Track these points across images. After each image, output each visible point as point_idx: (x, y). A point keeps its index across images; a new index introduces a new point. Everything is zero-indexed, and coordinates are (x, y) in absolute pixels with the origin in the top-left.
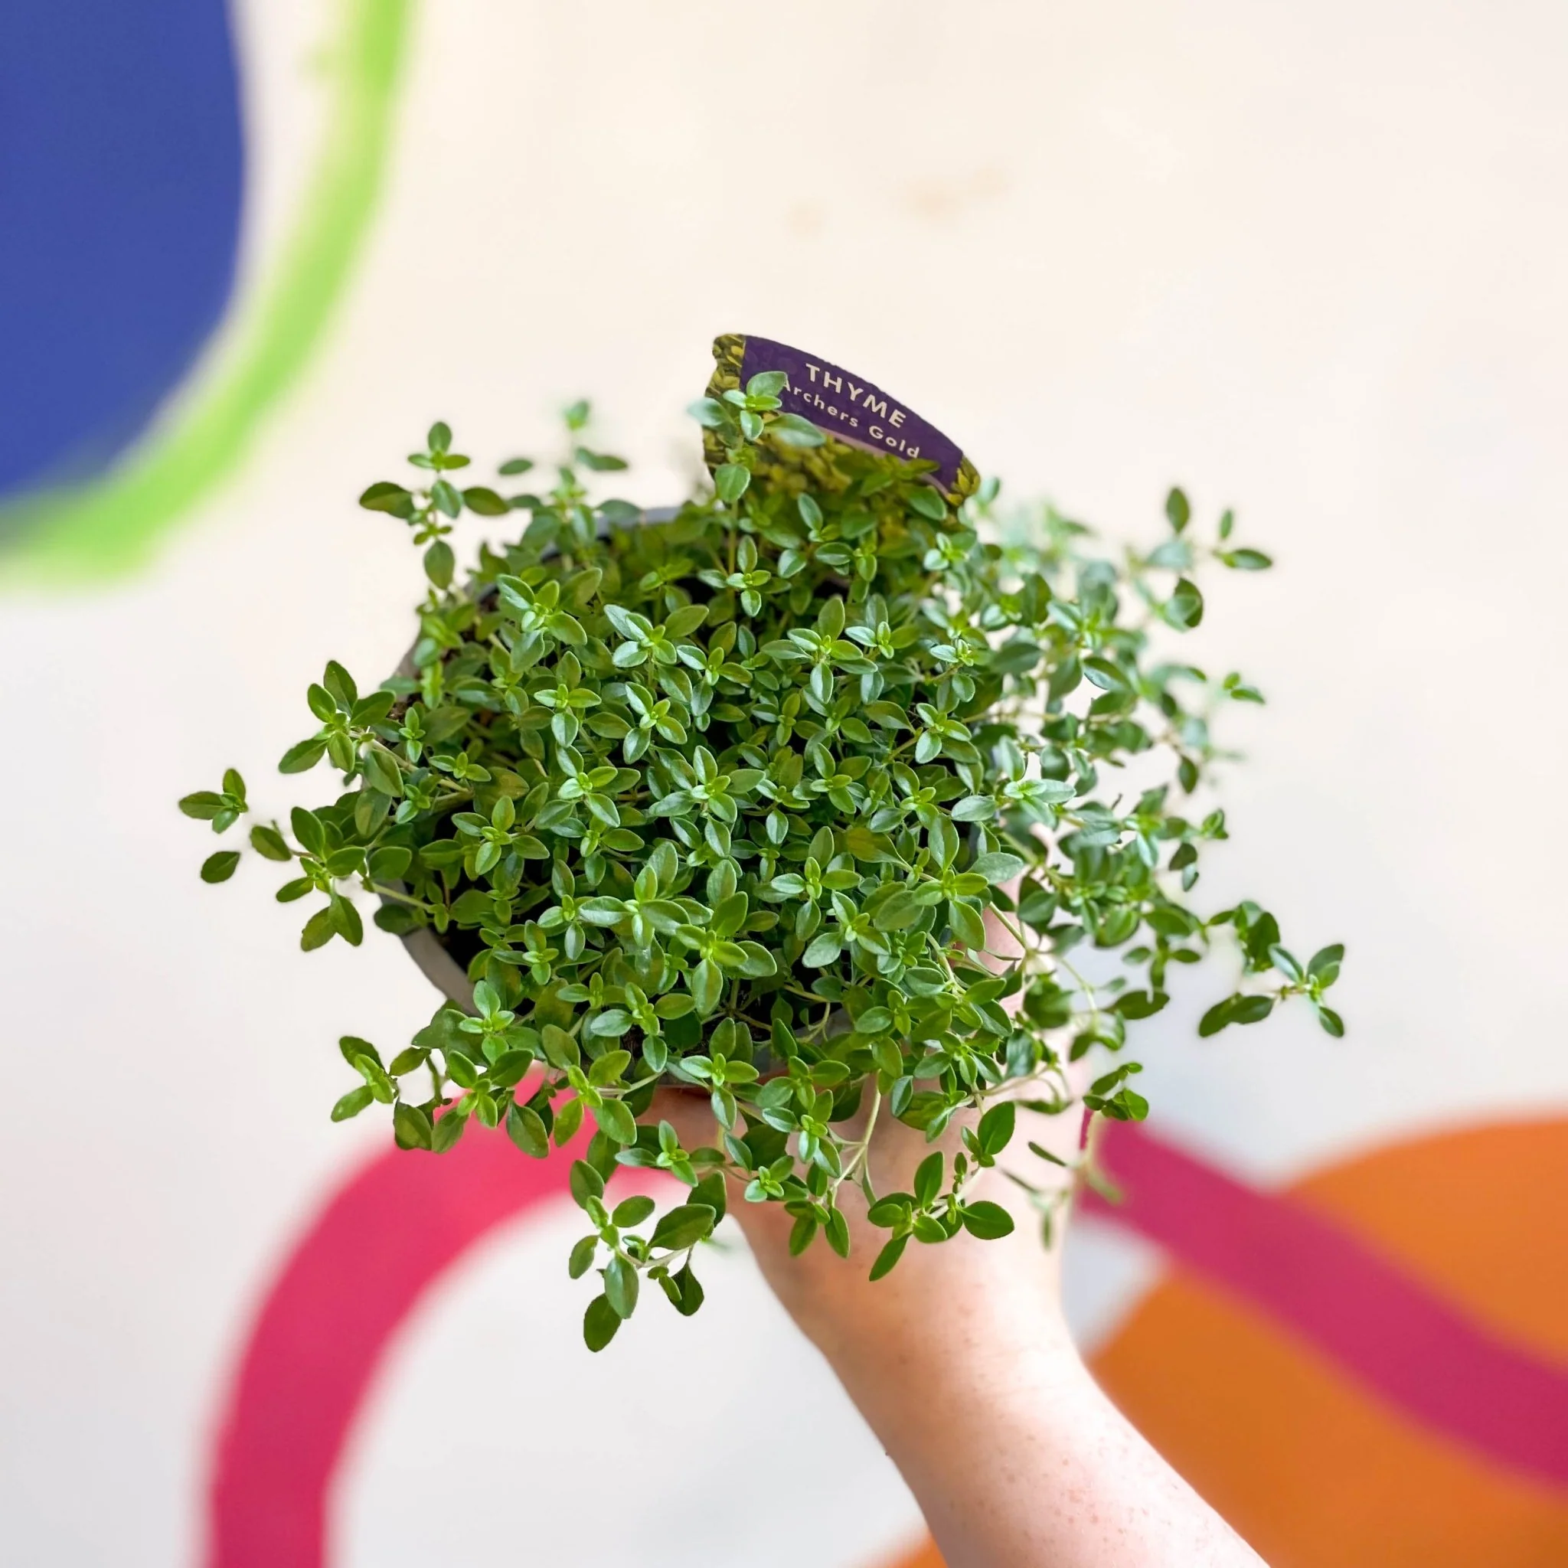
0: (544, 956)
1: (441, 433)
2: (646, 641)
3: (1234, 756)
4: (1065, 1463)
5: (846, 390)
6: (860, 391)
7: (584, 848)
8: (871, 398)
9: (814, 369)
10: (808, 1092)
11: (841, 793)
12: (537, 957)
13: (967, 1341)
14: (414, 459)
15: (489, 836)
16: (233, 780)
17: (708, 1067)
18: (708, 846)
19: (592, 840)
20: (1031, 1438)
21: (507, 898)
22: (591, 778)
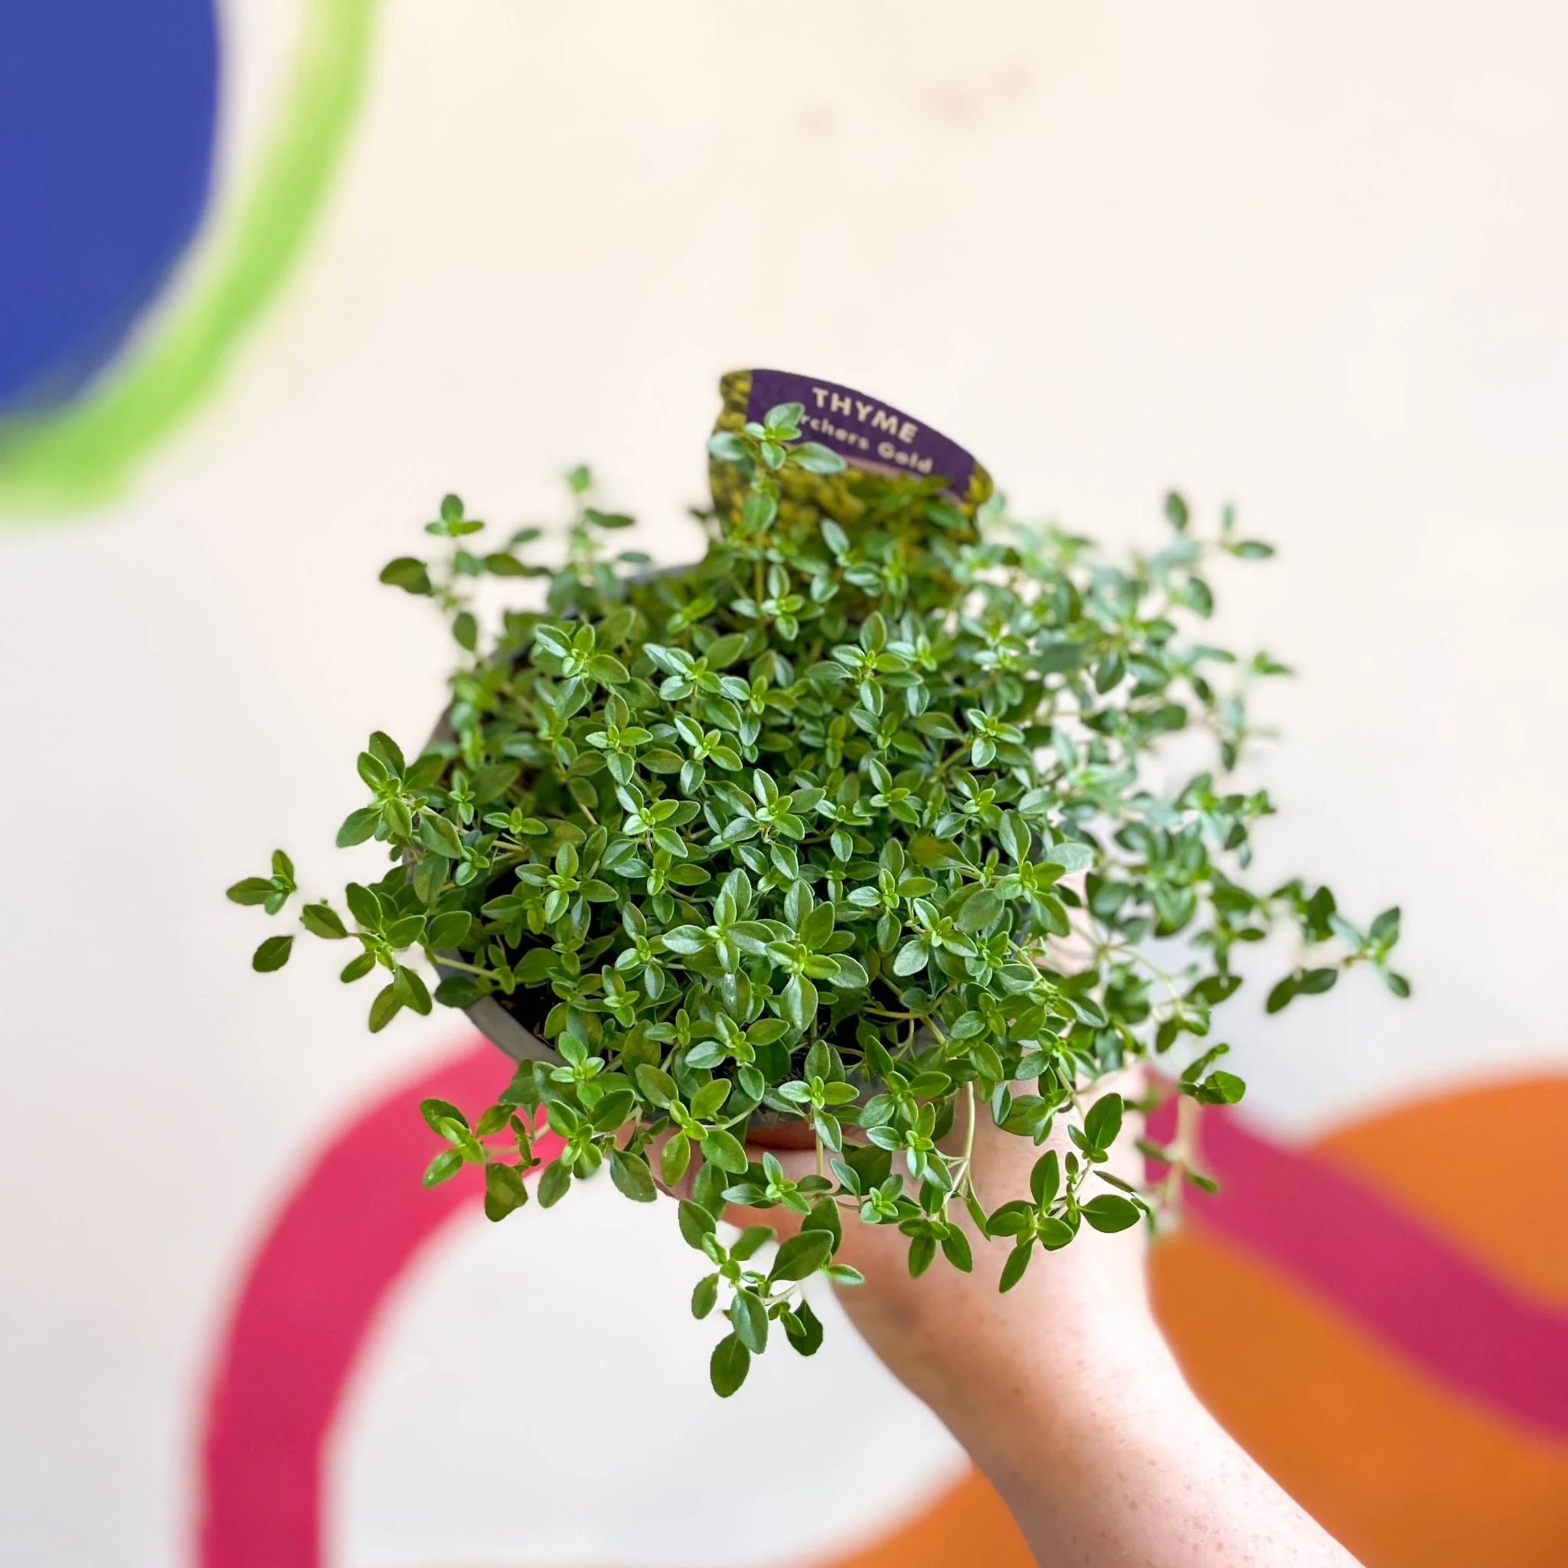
0: (625, 1001)
1: (452, 505)
2: (690, 675)
3: (1271, 734)
4: (1189, 1488)
5: (855, 411)
6: (869, 409)
7: (651, 887)
8: (881, 415)
9: (821, 394)
10: (910, 1106)
11: (901, 806)
12: (618, 1002)
13: (1080, 1363)
14: (431, 528)
15: (554, 884)
16: (282, 861)
17: (807, 1092)
18: (777, 870)
19: (657, 878)
20: (1152, 1463)
21: (572, 950)
22: (653, 813)
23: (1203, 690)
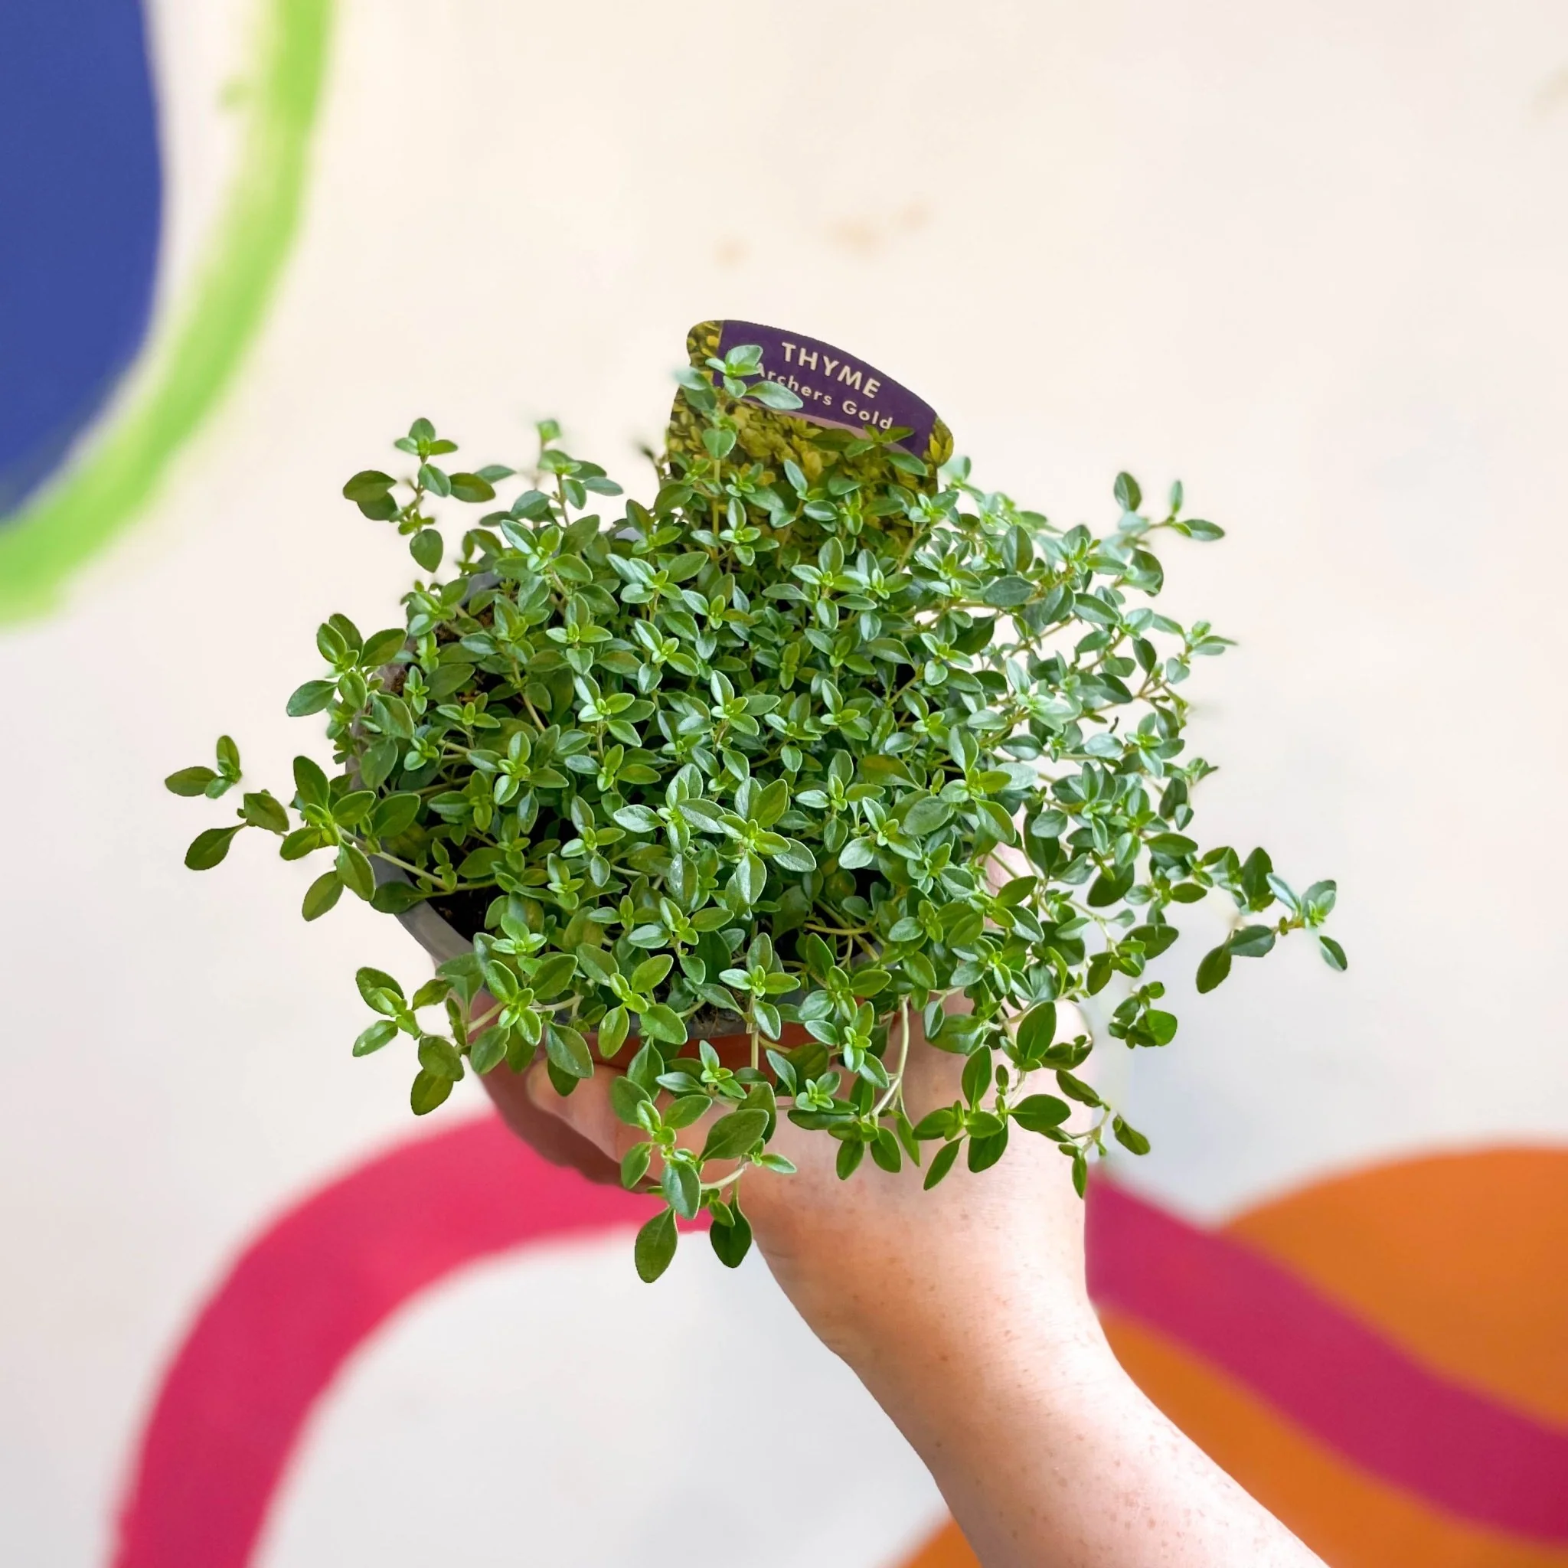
0: (569, 887)
1: (423, 427)
2: (650, 584)
4: (1118, 1464)
5: (821, 364)
6: (835, 363)
7: (601, 784)
8: (847, 369)
9: (789, 347)
10: (850, 1006)
11: (850, 725)
12: (562, 889)
14: (400, 444)
15: (506, 769)
16: (227, 748)
17: (748, 981)
18: (729, 772)
19: (607, 777)
20: (1080, 1438)
21: (518, 849)
22: (609, 705)
23: (1147, 652)
